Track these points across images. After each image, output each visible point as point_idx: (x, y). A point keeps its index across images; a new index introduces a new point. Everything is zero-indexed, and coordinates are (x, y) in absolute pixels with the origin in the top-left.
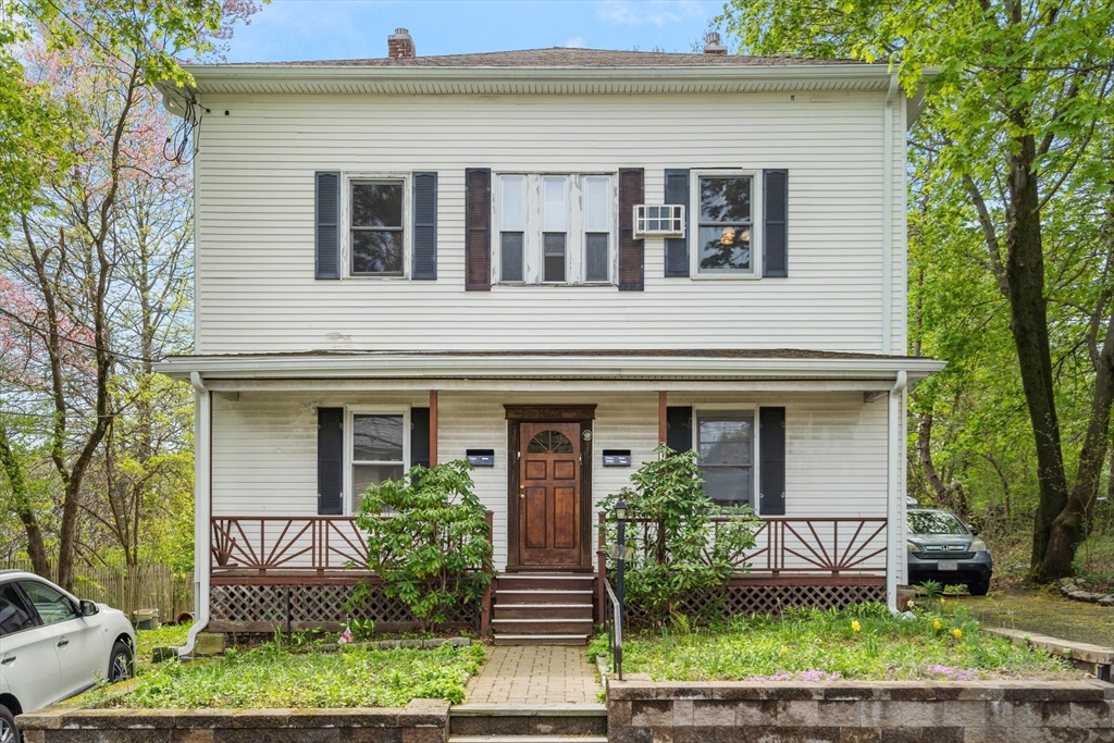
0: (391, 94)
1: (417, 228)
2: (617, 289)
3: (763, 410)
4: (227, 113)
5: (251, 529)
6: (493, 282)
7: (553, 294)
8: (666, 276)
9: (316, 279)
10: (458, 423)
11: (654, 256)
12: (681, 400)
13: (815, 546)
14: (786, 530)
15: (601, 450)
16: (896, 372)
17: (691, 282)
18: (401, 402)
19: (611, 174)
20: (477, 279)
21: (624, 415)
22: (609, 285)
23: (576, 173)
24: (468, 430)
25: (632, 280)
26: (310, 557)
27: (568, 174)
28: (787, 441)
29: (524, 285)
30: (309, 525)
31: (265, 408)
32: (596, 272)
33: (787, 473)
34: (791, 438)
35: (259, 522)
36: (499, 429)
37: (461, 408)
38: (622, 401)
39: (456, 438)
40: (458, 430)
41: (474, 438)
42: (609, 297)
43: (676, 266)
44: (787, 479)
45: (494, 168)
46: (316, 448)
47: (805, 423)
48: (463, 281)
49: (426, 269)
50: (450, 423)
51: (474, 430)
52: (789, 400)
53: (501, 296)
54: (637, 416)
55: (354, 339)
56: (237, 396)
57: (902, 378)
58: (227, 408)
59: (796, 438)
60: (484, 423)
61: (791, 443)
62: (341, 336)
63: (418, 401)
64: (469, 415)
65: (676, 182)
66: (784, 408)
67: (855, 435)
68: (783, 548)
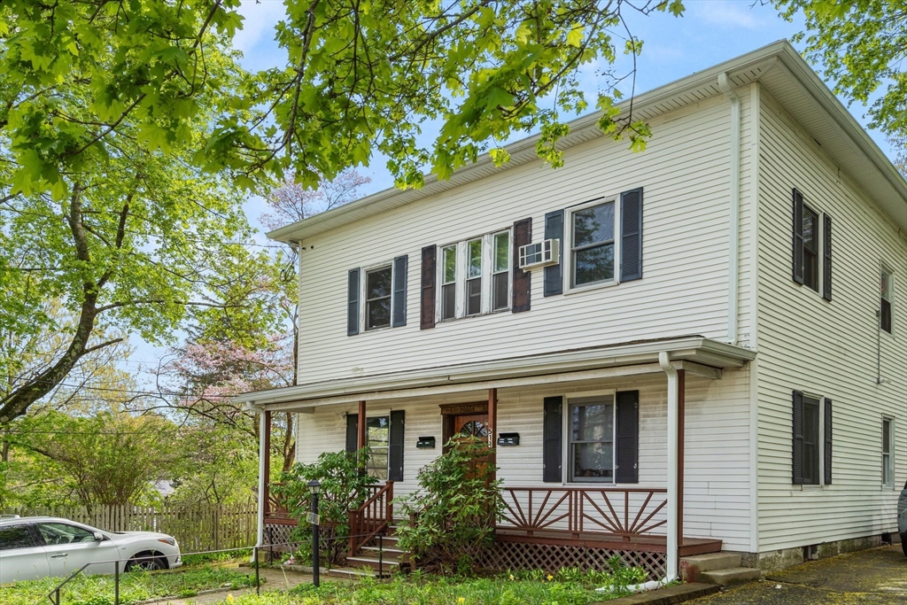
1: (396, 294)
2: (510, 313)
3: (618, 394)
4: (312, 247)
6: (436, 321)
7: (474, 323)
8: (545, 296)
9: (349, 335)
10: (416, 419)
11: (538, 281)
12: (555, 392)
16: (658, 353)
17: (564, 297)
18: (386, 408)
19: (509, 228)
20: (427, 322)
21: (514, 407)
22: (507, 310)
23: (487, 234)
24: (421, 423)
25: (522, 305)
27: (483, 236)
28: (641, 419)
29: (456, 320)
31: (325, 417)
32: (499, 303)
33: (641, 447)
34: (644, 416)
36: (438, 422)
37: (418, 409)
38: (514, 396)
39: (415, 430)
40: (416, 424)
41: (424, 429)
42: (507, 318)
43: (552, 289)
44: (641, 453)
45: (438, 244)
46: (345, 439)
47: (657, 403)
48: (419, 324)
49: (401, 321)
50: (412, 419)
51: (424, 423)
52: (641, 384)
53: (442, 329)
54: (524, 406)
55: (365, 371)
56: (312, 410)
57: (663, 359)
58: (308, 419)
59: (648, 416)
60: (430, 418)
61: (644, 421)
62: (359, 369)
63: (395, 406)
64: (422, 414)
65: (554, 221)
66: (637, 391)
67: (704, 410)
68: (582, 515)
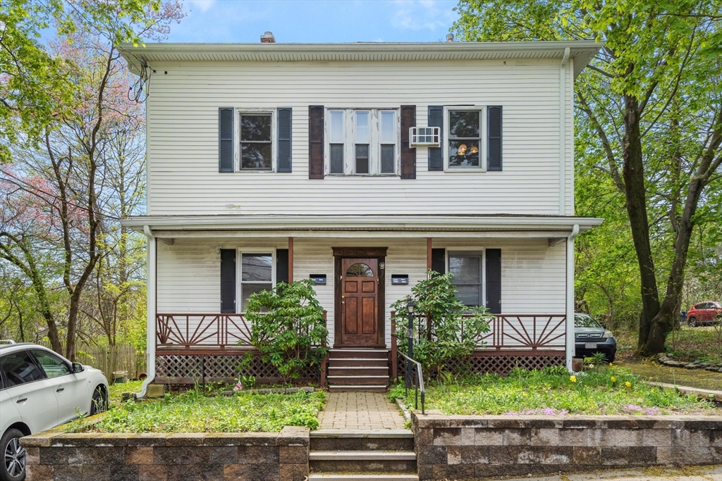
0: (264, 61)
1: (280, 142)
2: (400, 178)
3: (488, 251)
4: (166, 73)
5: (181, 321)
6: (325, 174)
7: (361, 181)
8: (429, 170)
9: (220, 172)
10: (305, 258)
11: (422, 158)
12: (438, 245)
13: (522, 332)
14: (505, 323)
15: (391, 274)
16: (573, 225)
17: (444, 174)
18: (270, 246)
19: (396, 109)
20: (316, 172)
21: (404, 254)
22: (395, 176)
23: (374, 108)
24: (310, 263)
25: (409, 172)
26: (216, 339)
27: (370, 109)
28: (502, 269)
29: (344, 176)
30: (215, 319)
31: (190, 249)
32: (387, 168)
33: (502, 288)
34: (505, 267)
35: (185, 317)
36: (330, 262)
37: (307, 250)
38: (403, 245)
39: (304, 267)
40: (305, 262)
41: (314, 268)
42: (395, 183)
43: (435, 165)
44: (502, 292)
45: (326, 105)
46: (220, 273)
47: (513, 259)
48: (308, 173)
49: (285, 166)
50: (300, 258)
51: (315, 263)
52: (502, 245)
53: (330, 181)
54: (412, 254)
55: (242, 208)
56: (172, 241)
57: (576, 229)
58: (166, 250)
59: (507, 267)
60: (321, 259)
61: (504, 271)
62: (234, 206)
63: (280, 245)
64: (311, 254)
65: (435, 114)
66: (500, 250)
67: (543, 266)
68: (503, 333)
